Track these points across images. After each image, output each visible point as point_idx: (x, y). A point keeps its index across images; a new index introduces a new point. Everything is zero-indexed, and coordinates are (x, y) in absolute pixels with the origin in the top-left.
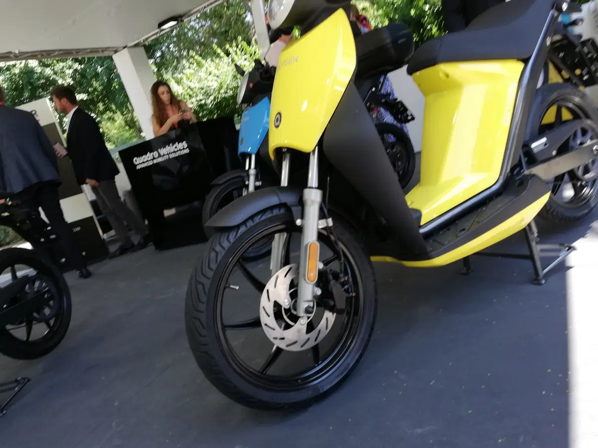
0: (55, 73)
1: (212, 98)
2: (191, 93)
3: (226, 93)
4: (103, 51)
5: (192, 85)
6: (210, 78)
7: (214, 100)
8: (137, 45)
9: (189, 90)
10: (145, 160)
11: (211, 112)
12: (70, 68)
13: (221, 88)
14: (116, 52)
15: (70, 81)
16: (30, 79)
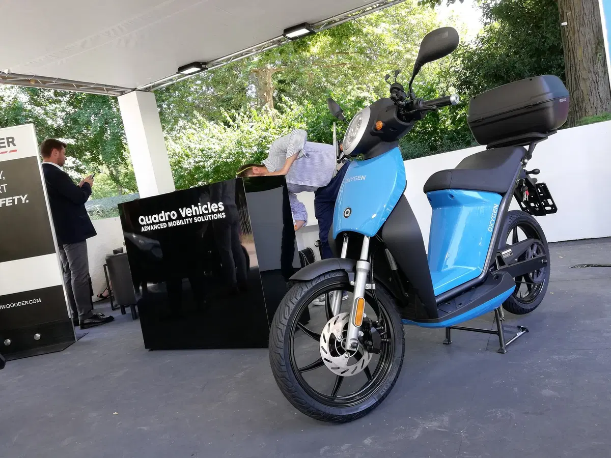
0: (46, 114)
1: (212, 161)
2: (190, 153)
3: (228, 158)
4: (107, 90)
5: (193, 146)
6: (214, 140)
7: (214, 164)
8: (147, 90)
9: (188, 150)
10: (157, 221)
11: (207, 175)
12: (63, 110)
13: (223, 151)
14: (122, 93)
15: (60, 122)
16: (17, 115)
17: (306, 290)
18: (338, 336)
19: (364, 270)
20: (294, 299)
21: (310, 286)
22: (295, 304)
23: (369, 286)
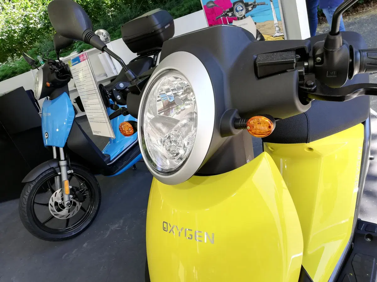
17: (32, 186)
18: (60, 201)
19: (64, 166)
20: (27, 193)
21: (34, 183)
22: (28, 195)
23: (69, 172)
